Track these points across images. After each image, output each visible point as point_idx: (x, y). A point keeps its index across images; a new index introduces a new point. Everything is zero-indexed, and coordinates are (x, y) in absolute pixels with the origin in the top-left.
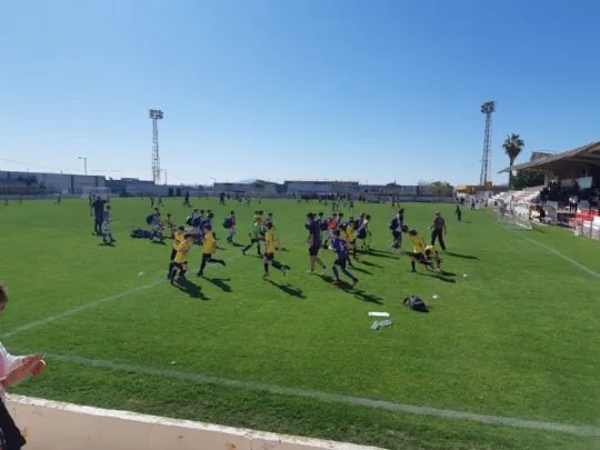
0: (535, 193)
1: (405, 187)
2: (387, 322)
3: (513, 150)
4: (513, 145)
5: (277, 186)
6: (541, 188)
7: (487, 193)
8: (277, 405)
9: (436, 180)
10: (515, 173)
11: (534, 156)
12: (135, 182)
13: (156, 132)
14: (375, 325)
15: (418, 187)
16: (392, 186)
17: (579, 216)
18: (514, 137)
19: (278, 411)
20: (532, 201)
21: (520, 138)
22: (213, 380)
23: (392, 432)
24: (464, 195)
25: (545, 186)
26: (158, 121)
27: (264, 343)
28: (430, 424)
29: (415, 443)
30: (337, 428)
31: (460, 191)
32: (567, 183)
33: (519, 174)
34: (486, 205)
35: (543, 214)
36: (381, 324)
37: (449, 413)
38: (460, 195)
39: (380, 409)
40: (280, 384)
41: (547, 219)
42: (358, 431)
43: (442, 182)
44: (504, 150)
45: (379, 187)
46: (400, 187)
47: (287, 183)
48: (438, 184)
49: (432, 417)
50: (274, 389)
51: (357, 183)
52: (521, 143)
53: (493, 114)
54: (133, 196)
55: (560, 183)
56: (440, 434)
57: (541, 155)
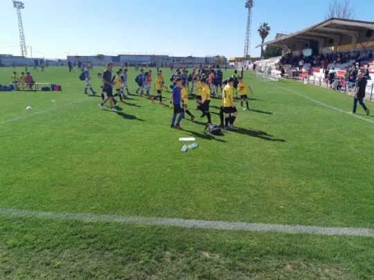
0: (277, 60)
1: (198, 58)
2: (194, 145)
3: (264, 33)
4: (264, 30)
5: (113, 58)
6: (280, 57)
7: (248, 61)
8: (89, 237)
9: (216, 55)
10: (264, 48)
11: (278, 35)
12: (11, 57)
13: (20, 18)
14: (184, 148)
15: (206, 58)
16: (190, 58)
17: (304, 73)
18: (265, 25)
19: (89, 244)
20: (276, 65)
21: (268, 26)
22: (25, 213)
23: (207, 255)
24: (233, 64)
25: (283, 56)
26: (21, 9)
27: (86, 171)
28: (243, 241)
29: (232, 267)
30: (150, 258)
31: (231, 61)
32: (296, 53)
33: (267, 49)
34: (248, 69)
35: (283, 72)
36: (190, 147)
37: (258, 227)
38: (231, 64)
39: (194, 229)
40: (95, 212)
41: (286, 75)
42: (173, 259)
43: (221, 55)
44: (259, 33)
45: (182, 58)
46: (195, 58)
47: (119, 56)
48: (218, 57)
49: (242, 233)
50: (88, 218)
51: (167, 56)
52: (268, 29)
53: (252, 9)
54: (7, 66)
55: (291, 54)
56: (254, 251)
57: (282, 35)
